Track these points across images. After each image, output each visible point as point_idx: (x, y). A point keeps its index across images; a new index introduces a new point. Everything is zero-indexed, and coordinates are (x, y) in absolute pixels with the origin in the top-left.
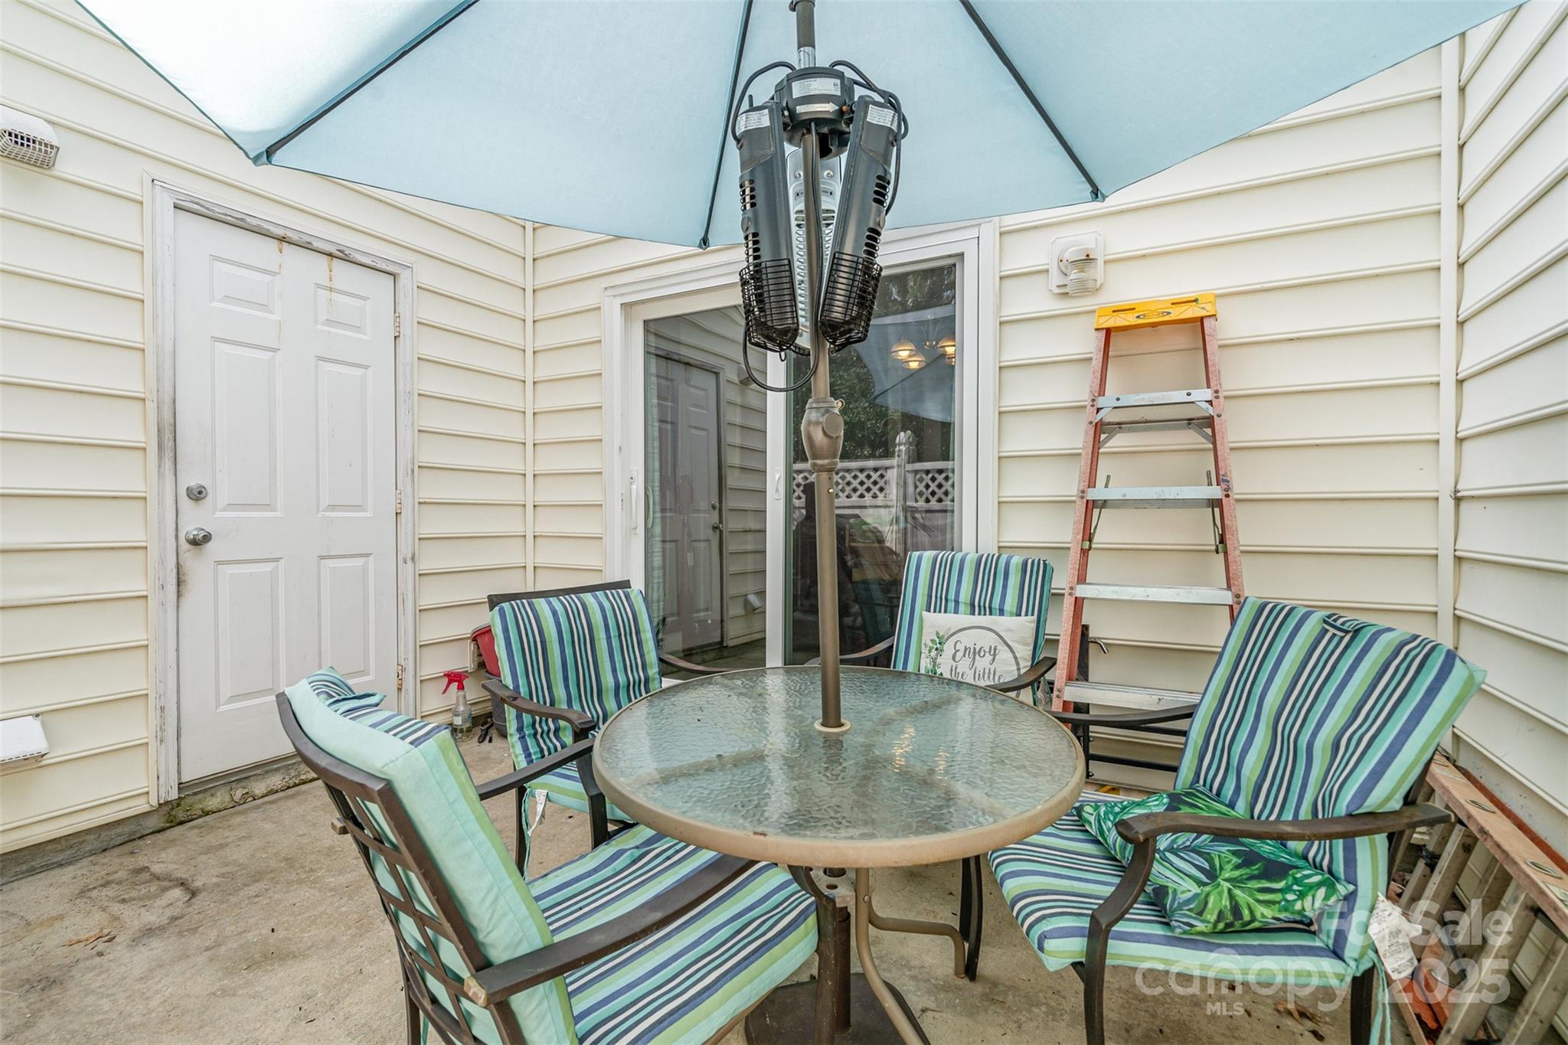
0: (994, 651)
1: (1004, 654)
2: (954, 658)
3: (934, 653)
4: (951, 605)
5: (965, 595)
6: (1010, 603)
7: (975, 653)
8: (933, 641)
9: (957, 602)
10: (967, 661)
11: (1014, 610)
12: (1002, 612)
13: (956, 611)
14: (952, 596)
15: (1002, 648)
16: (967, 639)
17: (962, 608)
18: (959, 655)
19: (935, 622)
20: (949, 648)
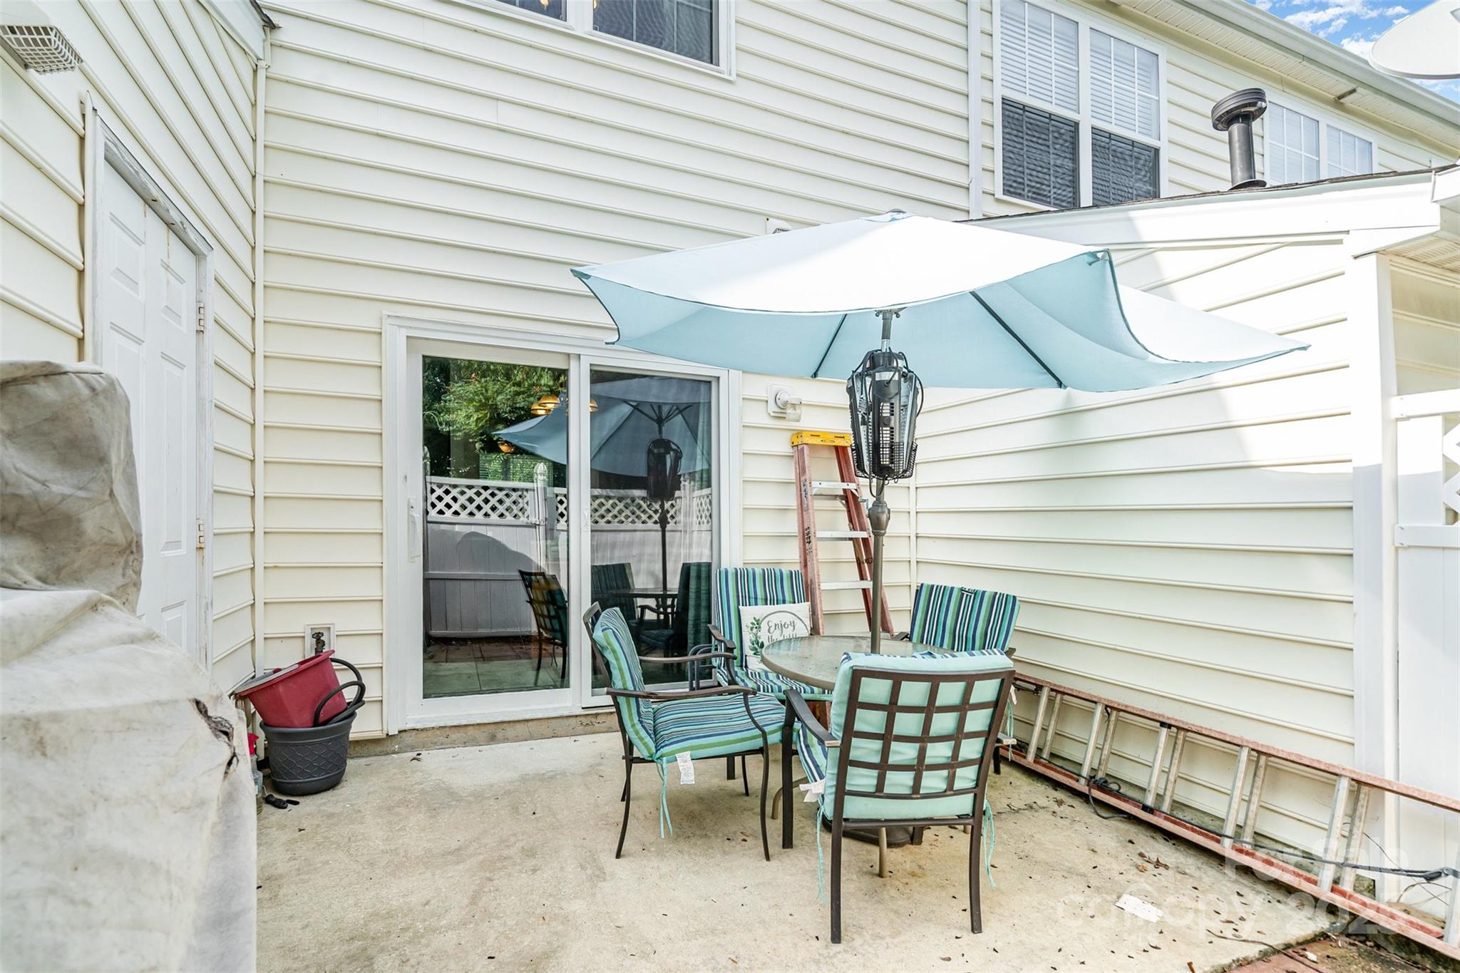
0: (793, 624)
1: (799, 624)
2: (769, 631)
3: (755, 630)
4: (753, 601)
5: (760, 594)
6: (788, 597)
7: (783, 626)
8: (753, 623)
9: (756, 599)
10: (778, 631)
11: (792, 600)
12: (784, 602)
13: (756, 604)
14: (752, 595)
15: (797, 621)
16: (775, 619)
17: (759, 601)
18: (772, 630)
19: (750, 613)
20: (764, 625)
